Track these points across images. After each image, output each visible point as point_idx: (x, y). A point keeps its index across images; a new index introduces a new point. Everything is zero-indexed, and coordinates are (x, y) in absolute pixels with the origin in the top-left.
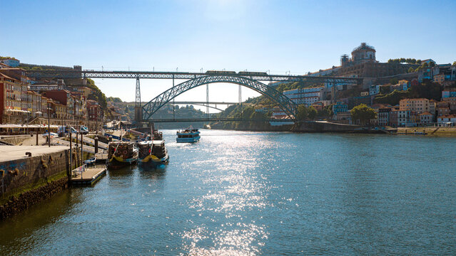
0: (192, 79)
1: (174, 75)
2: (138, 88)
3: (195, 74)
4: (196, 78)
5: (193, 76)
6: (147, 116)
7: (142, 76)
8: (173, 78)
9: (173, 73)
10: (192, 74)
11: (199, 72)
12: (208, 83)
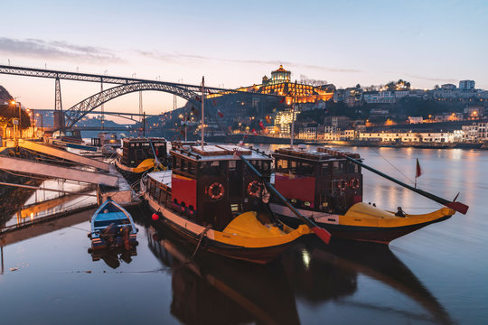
0: (124, 84)
1: (102, 79)
2: (58, 90)
3: (127, 79)
4: (127, 84)
5: (124, 82)
6: (71, 123)
7: (63, 76)
8: (102, 82)
9: (101, 77)
10: (122, 79)
11: (131, 77)
12: (141, 90)
